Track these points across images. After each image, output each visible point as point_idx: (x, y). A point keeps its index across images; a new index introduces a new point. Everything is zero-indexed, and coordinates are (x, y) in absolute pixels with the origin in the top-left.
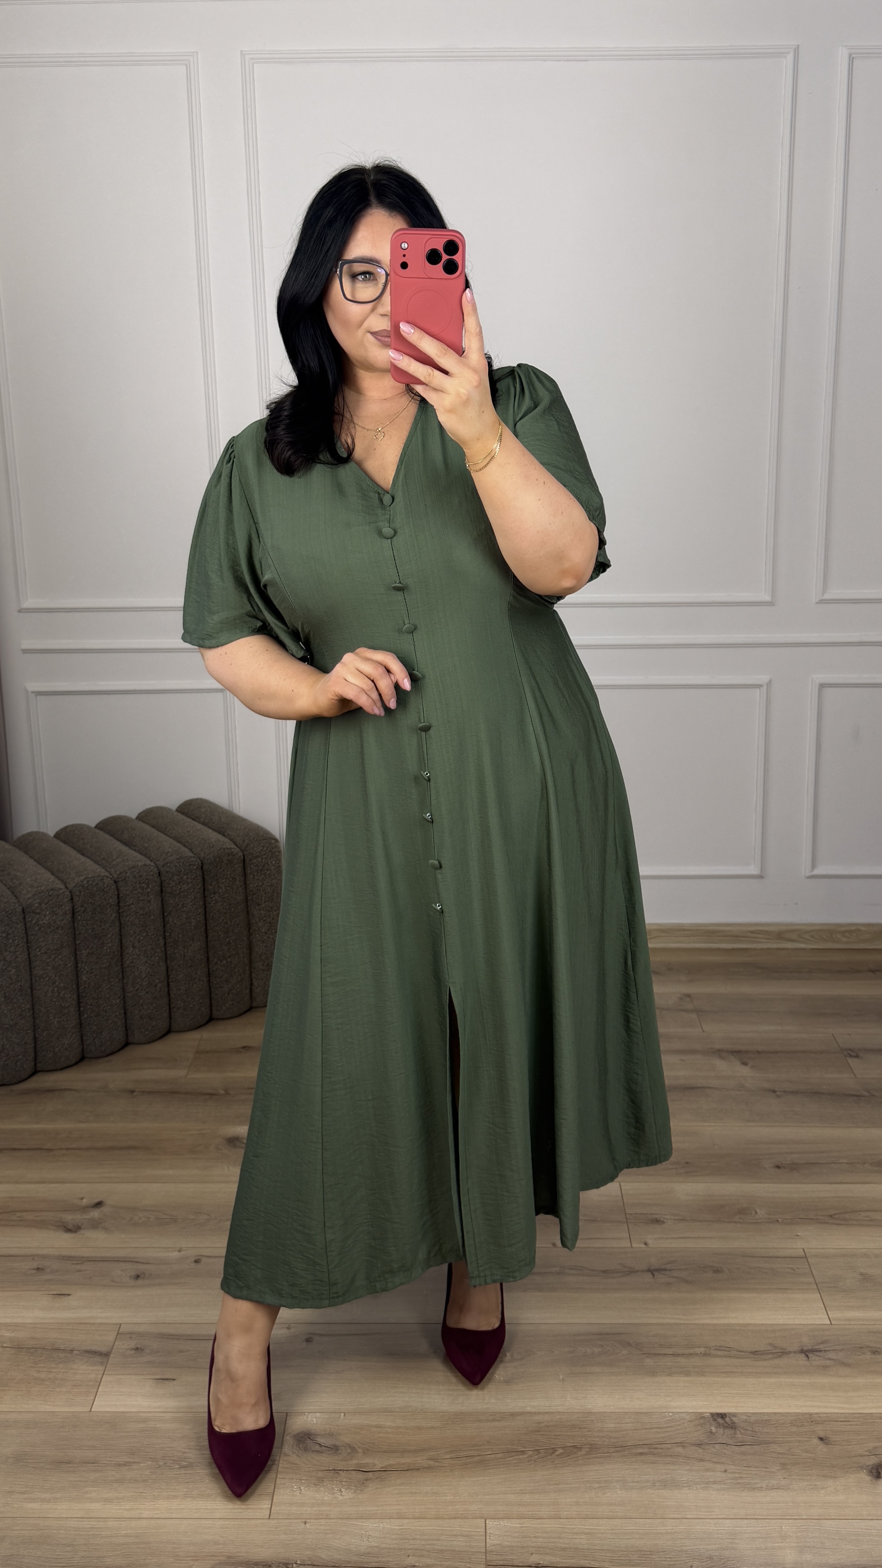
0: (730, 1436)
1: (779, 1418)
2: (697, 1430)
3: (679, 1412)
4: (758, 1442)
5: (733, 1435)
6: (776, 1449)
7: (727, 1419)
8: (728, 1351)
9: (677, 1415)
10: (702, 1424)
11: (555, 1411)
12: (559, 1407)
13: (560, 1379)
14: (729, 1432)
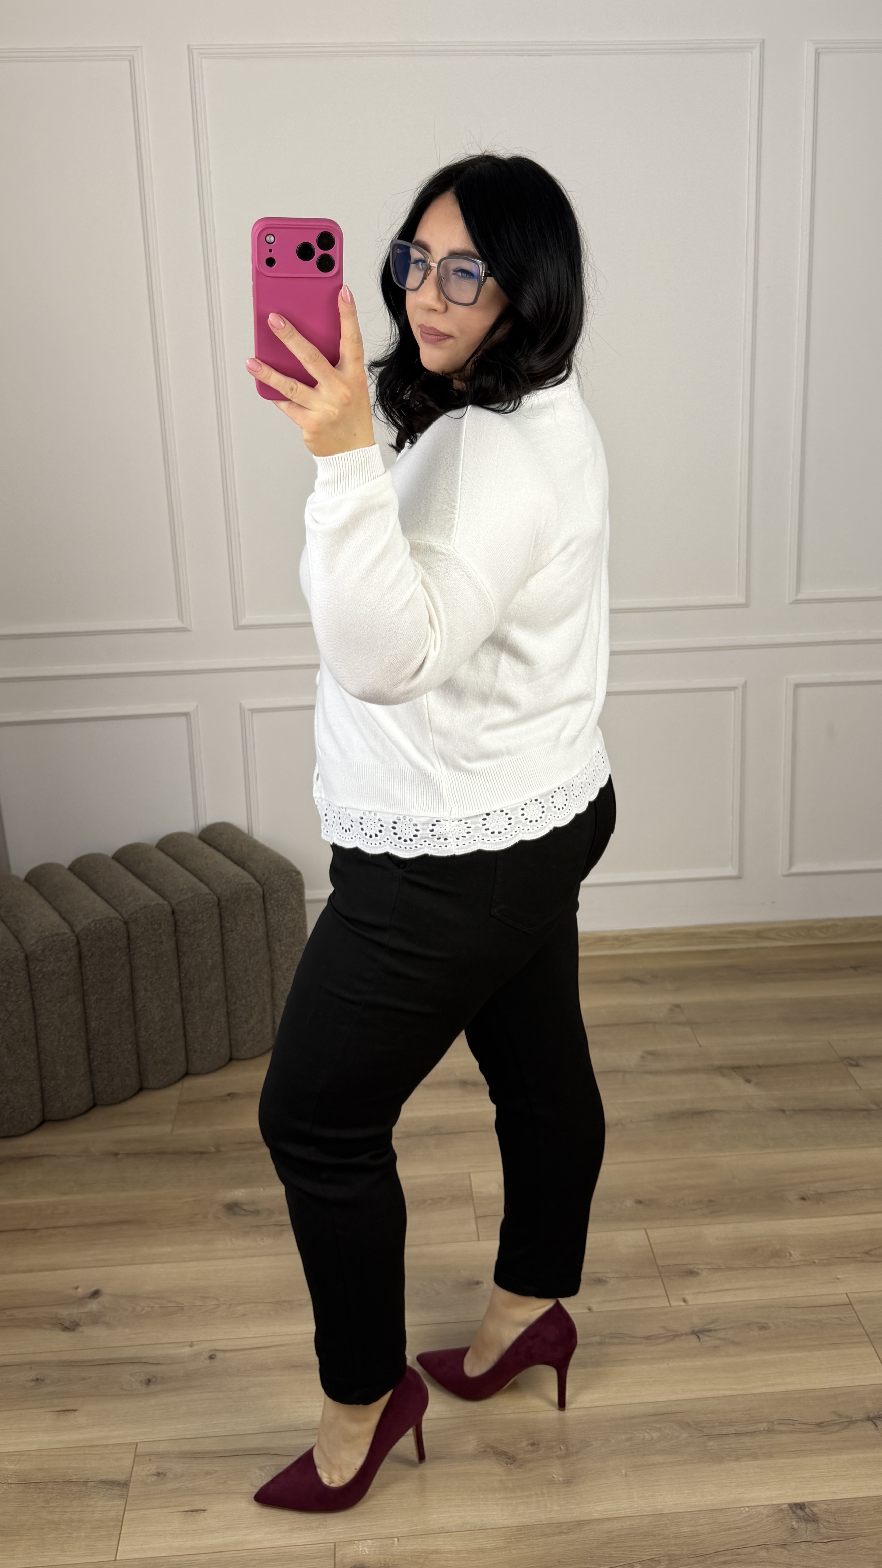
0: (814, 1531)
1: (861, 1505)
2: (778, 1526)
3: (755, 1506)
4: (844, 1537)
5: (817, 1530)
6: (864, 1543)
7: (807, 1510)
8: (794, 1425)
9: (754, 1509)
10: (781, 1519)
11: (624, 1516)
12: (627, 1511)
13: (623, 1475)
14: (811, 1526)
